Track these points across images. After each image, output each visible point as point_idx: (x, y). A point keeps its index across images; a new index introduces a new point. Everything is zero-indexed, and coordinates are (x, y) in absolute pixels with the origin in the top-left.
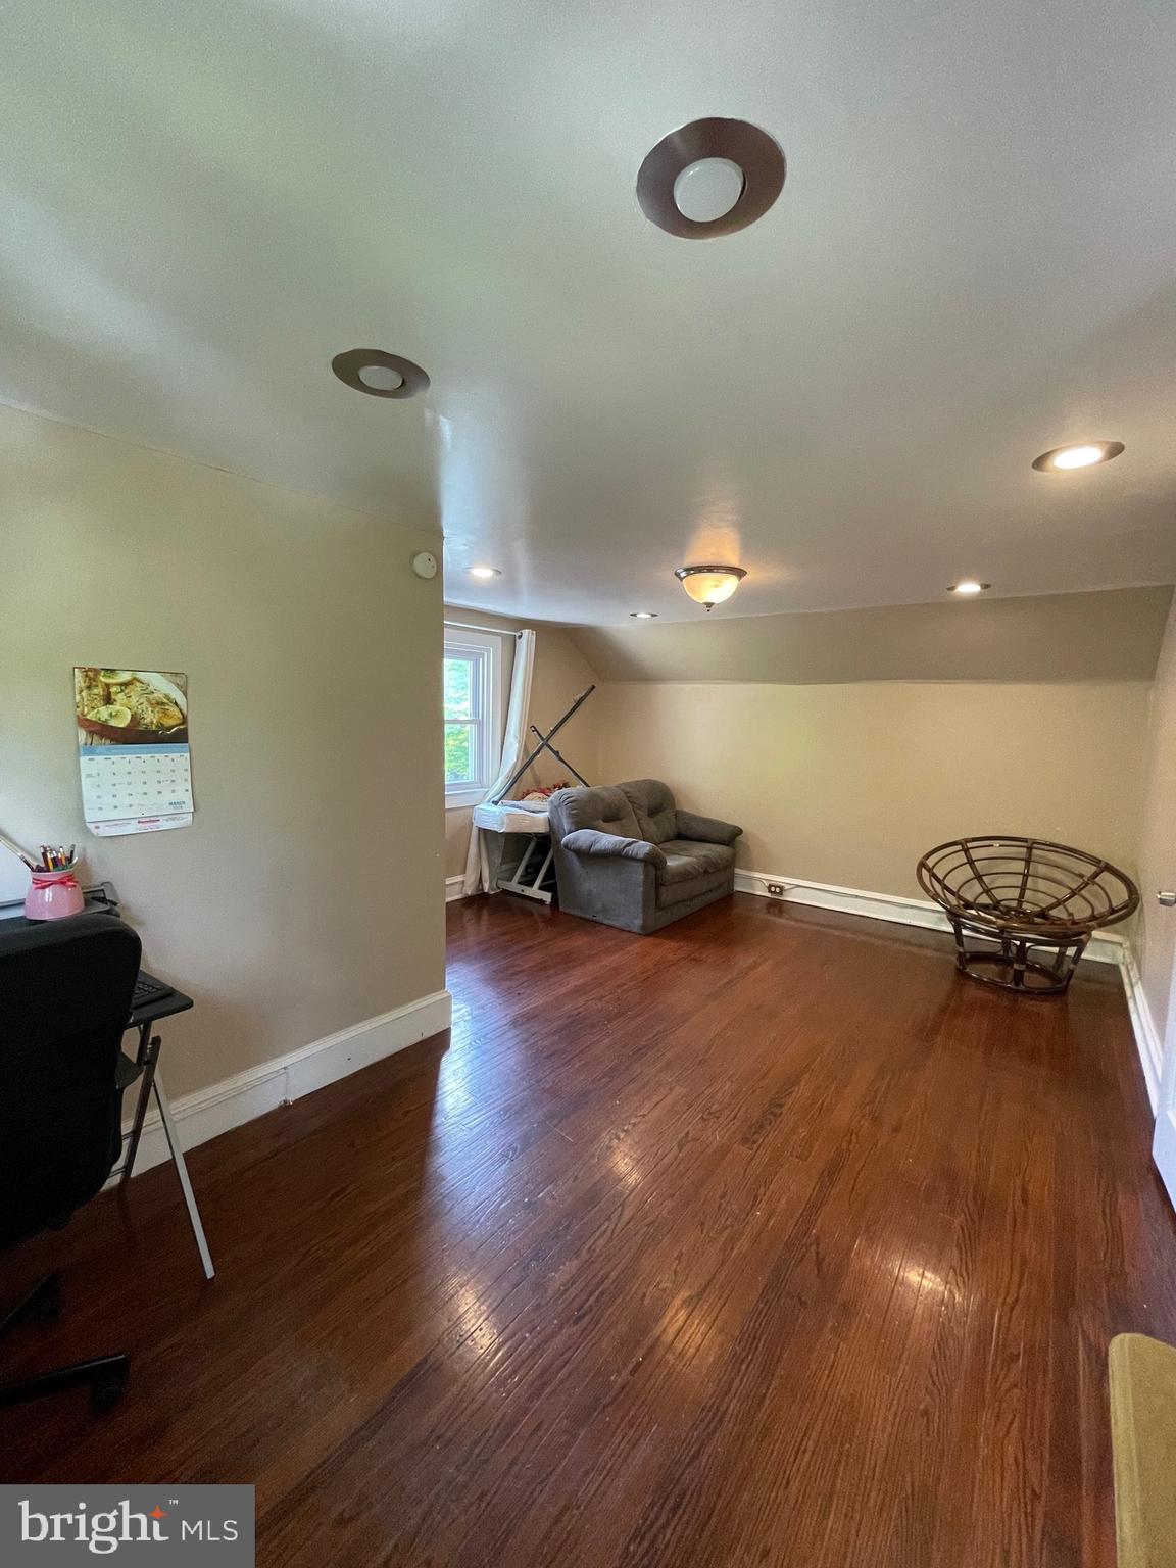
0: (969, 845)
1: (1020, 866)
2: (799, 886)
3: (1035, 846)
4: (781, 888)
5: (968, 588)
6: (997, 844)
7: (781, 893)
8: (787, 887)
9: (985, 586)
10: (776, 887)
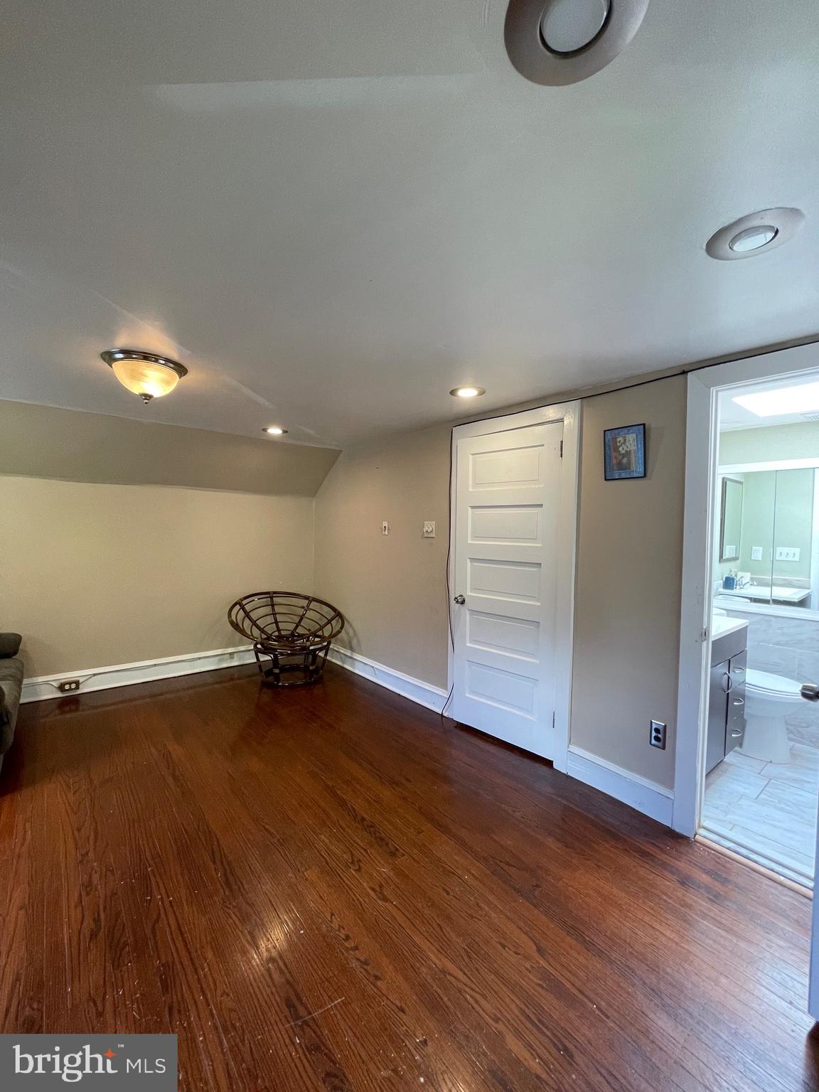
0: (244, 602)
1: (268, 610)
2: (94, 675)
3: (274, 595)
4: (77, 683)
5: (275, 431)
6: (256, 598)
7: (77, 688)
8: (81, 680)
9: (285, 432)
10: (70, 683)
